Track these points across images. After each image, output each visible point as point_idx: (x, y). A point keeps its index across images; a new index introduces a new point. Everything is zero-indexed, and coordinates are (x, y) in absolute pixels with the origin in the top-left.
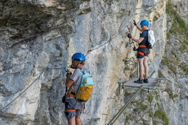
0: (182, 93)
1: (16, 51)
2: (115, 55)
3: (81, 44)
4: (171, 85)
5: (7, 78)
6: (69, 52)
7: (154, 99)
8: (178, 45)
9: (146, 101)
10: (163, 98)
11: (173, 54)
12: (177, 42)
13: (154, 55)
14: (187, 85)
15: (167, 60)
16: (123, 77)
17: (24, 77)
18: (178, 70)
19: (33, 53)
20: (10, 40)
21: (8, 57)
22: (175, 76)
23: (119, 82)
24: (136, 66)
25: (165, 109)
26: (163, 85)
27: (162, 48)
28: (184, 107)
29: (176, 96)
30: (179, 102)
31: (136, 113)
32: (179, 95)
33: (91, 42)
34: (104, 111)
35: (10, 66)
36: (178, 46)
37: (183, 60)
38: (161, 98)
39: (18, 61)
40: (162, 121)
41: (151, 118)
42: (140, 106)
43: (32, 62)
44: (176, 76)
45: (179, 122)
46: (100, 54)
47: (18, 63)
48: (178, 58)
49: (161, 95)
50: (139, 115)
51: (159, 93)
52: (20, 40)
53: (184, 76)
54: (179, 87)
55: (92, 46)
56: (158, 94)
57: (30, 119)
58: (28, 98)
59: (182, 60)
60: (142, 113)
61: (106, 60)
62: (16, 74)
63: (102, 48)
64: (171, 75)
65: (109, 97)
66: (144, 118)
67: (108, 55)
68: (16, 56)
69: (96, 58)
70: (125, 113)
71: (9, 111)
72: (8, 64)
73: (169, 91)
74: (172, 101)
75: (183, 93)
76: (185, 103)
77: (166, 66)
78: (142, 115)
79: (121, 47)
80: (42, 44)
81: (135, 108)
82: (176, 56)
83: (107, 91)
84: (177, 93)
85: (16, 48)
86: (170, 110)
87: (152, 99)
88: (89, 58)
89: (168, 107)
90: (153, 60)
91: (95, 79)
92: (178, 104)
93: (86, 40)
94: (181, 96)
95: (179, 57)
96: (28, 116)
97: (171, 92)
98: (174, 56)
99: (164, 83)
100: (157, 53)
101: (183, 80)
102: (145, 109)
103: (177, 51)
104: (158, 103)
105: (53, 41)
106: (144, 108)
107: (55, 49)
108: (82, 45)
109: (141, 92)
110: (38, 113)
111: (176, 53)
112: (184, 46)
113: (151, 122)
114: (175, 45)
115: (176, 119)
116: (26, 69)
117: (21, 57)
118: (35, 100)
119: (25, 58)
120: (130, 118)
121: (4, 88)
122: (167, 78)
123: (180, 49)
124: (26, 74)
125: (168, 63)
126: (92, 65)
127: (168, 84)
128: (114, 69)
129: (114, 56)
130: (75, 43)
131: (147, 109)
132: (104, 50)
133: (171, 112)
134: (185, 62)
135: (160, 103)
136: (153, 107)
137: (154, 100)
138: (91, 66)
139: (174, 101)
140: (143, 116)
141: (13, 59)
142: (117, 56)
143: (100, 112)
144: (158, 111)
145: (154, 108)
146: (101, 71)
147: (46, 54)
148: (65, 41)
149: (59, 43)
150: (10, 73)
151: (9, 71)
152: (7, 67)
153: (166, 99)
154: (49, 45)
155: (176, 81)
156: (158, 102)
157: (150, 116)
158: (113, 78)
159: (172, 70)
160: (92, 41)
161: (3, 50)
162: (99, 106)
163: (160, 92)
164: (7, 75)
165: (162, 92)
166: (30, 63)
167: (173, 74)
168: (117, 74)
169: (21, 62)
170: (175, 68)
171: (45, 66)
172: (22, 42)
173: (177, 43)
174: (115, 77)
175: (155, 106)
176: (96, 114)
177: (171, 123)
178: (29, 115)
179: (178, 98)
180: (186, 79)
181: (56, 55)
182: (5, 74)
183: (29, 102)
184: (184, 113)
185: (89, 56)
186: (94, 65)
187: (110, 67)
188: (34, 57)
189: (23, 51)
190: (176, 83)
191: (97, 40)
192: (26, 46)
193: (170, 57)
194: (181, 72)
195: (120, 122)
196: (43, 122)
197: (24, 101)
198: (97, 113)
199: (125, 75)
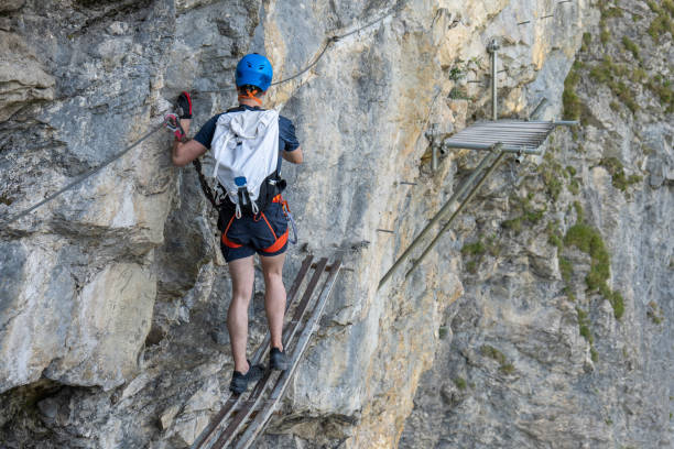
0: (654, 169)
1: (94, 41)
2: (414, 53)
3: (302, 17)
4: (619, 146)
5: (73, 122)
6: (266, 44)
7: (565, 189)
8: (645, 19)
9: (541, 197)
10: (593, 188)
11: (627, 48)
12: (641, 9)
13: (548, 51)
14: (670, 144)
15: (607, 67)
16: (446, 120)
17: (123, 118)
18: (643, 98)
19: (145, 46)
20: (78, 10)
21: (73, 60)
22: (631, 118)
23: (430, 133)
24: (487, 87)
25: (598, 223)
26: (592, 146)
27: (573, 29)
28: (657, 213)
29: (635, 180)
30: (644, 198)
31: (508, 235)
32: (645, 177)
33: (335, 12)
34: (384, 220)
35: (78, 87)
36: (645, 23)
37: (659, 65)
38: (586, 187)
39: (102, 72)
40: (589, 258)
41: (556, 249)
42: (520, 214)
43: (143, 74)
44: (635, 118)
45: (642, 260)
46: (365, 50)
47: (101, 77)
48: (645, 60)
49: (586, 179)
50: (519, 239)
51: (581, 171)
52: (107, 9)
53: (662, 116)
54: (645, 153)
55: (339, 25)
56: (577, 176)
57: (151, 241)
58: (142, 181)
59: (657, 67)
60: (526, 234)
61: (387, 65)
62: (98, 111)
63: (372, 29)
64: (622, 116)
65: (399, 180)
66: (533, 249)
67: (392, 51)
68: (96, 57)
69: (355, 60)
70: (460, 229)
71: (86, 218)
72: (73, 80)
73: (611, 166)
74: (620, 197)
75: (656, 172)
76: (662, 203)
77: (604, 86)
78: (525, 240)
79: (435, 26)
80: (170, 20)
81: (504, 218)
82: (636, 55)
83: (392, 161)
84: (637, 171)
85: (94, 32)
86: (616, 223)
87: (558, 192)
88: (333, 62)
89: (609, 214)
90: (544, 65)
91: (353, 124)
92: (640, 206)
93: (318, 7)
94: (650, 179)
95: (647, 57)
96: (145, 231)
97: (620, 168)
98: (631, 55)
99: (598, 141)
100: (558, 45)
101: (656, 130)
102: (535, 222)
103: (640, 37)
104: (575, 204)
105: (208, 10)
106: (533, 219)
107: (216, 34)
108: (307, 23)
109: (508, 166)
110: (176, 224)
111: (637, 45)
112: (664, 23)
113: (556, 261)
114: (636, 17)
115: (632, 251)
116: (127, 96)
117: (109, 60)
118: (162, 187)
119: (123, 60)
120: (489, 249)
121: (67, 151)
122: (606, 125)
123: (650, 31)
124: (127, 111)
125: (612, 78)
126: (342, 83)
127: (608, 144)
128: (411, 94)
129: (412, 56)
130: (283, 15)
131: (543, 222)
132: (379, 36)
133: (619, 230)
134: (665, 73)
135: (583, 202)
136: (561, 215)
137: (565, 193)
138: (337, 85)
139: (628, 196)
140: (529, 242)
141: (87, 65)
142: (421, 55)
143: (370, 223)
144: (576, 226)
145: (565, 219)
146: (371, 101)
147: (188, 49)
148: (244, 11)
149: (228, 15)
150: (79, 108)
151: (77, 102)
152: (68, 90)
153: (602, 190)
154: (197, 23)
155: (636, 135)
156: (577, 199)
157: (552, 242)
158: (410, 122)
159: (625, 101)
160: (338, 9)
161: (55, 41)
162: (367, 207)
163: (585, 169)
164: (72, 114)
165: (590, 168)
166: (138, 76)
167: (625, 111)
168: (422, 109)
169: (111, 75)
170: (632, 92)
171: (186, 85)
172: (112, 16)
173: (642, 14)
174: (415, 118)
175: (568, 213)
176: (358, 229)
177: (618, 264)
178: (148, 229)
179: (641, 187)
180: (668, 127)
181: (219, 51)
182: (65, 110)
183: (144, 192)
184: (658, 232)
185: (331, 55)
186: (347, 83)
187: (399, 88)
188: (151, 59)
189: (117, 42)
190: (637, 140)
191: (353, 6)
192: (126, 26)
193: (618, 59)
194: (651, 104)
195: (445, 258)
196: (192, 250)
197: (130, 188)
198: (362, 226)
199: (451, 112)
